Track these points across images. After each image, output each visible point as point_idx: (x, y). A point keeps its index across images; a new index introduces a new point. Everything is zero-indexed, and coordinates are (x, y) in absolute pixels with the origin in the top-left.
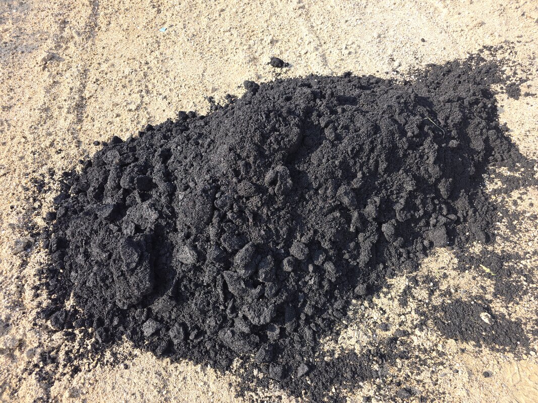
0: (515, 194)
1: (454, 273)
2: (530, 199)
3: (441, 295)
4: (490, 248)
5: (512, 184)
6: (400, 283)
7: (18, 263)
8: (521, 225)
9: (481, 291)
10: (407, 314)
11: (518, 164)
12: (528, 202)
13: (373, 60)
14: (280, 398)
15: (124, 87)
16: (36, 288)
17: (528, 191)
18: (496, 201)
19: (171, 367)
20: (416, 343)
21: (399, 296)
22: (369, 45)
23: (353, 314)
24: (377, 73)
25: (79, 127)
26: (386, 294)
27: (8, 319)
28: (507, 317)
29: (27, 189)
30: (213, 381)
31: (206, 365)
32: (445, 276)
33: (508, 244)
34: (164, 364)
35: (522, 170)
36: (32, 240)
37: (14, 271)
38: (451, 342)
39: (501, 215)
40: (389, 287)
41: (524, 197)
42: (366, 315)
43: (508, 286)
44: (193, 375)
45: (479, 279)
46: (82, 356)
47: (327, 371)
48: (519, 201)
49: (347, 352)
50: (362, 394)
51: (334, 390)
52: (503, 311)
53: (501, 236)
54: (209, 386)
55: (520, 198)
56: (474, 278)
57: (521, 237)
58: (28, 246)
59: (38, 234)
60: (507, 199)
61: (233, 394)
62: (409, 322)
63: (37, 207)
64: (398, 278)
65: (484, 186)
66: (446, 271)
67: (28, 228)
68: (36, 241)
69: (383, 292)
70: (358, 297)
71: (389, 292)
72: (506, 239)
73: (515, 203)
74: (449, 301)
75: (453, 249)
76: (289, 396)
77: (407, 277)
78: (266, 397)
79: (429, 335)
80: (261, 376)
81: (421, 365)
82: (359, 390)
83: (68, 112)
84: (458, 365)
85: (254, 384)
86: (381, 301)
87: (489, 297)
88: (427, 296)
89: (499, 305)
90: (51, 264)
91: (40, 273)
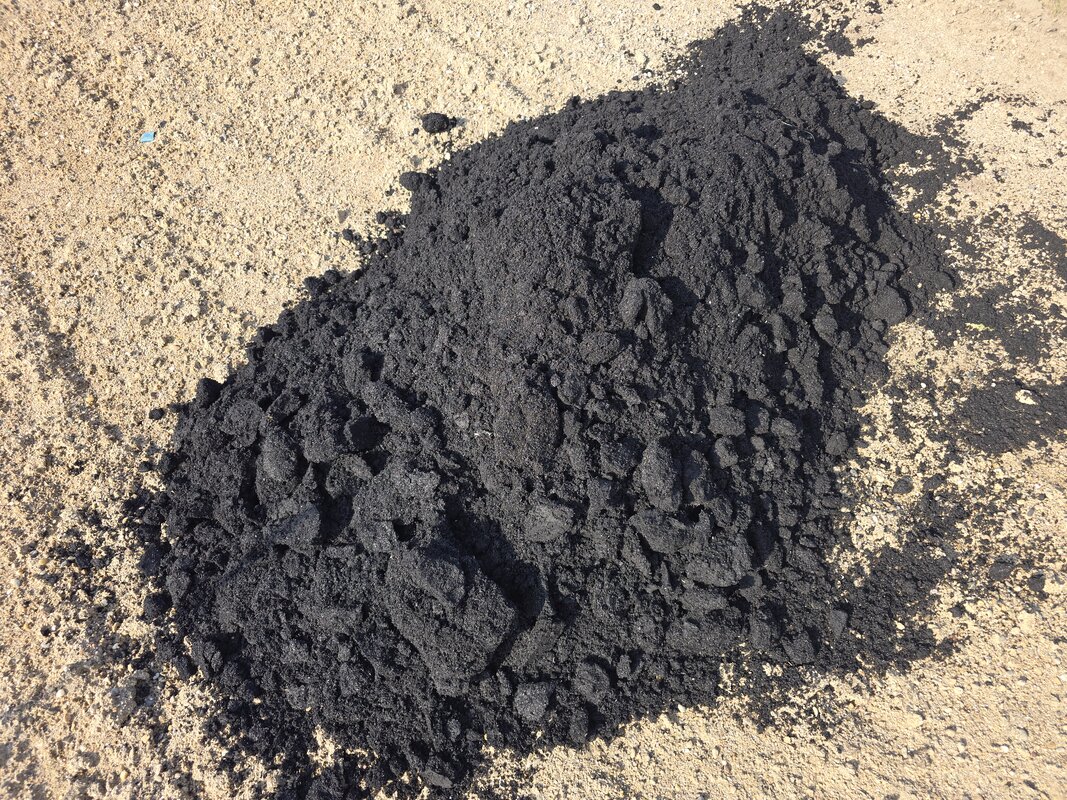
0: (943, 198)
1: (940, 354)
2: (966, 196)
3: (947, 396)
4: (962, 293)
5: (929, 185)
6: (879, 406)
7: (145, 739)
8: (978, 240)
9: (991, 362)
10: (921, 448)
11: (918, 152)
12: (966, 203)
13: (599, 65)
14: (829, 688)
15: (141, 278)
16: (227, 764)
17: (956, 186)
18: (924, 219)
19: (612, 752)
20: (962, 486)
21: (890, 427)
22: (576, 42)
23: (849, 489)
24: (620, 86)
25: (89, 399)
26: (872, 433)
28: (1049, 383)
30: (703, 729)
31: (674, 708)
32: (932, 364)
33: (979, 276)
34: (597, 753)
35: (929, 157)
36: (143, 675)
37: (145, 759)
38: (1007, 457)
39: (944, 237)
40: (869, 419)
41: (957, 196)
42: (866, 482)
43: (1021, 336)
44: (661, 740)
45: (977, 345)
47: (872, 602)
48: (953, 206)
49: (878, 555)
50: (945, 607)
51: (900, 626)
52: (1036, 375)
53: (962, 268)
54: (701, 742)
55: (953, 201)
56: (970, 347)
57: (989, 259)
58: (143, 692)
59: (148, 656)
60: (936, 211)
61: (752, 729)
62: (933, 460)
63: (104, 602)
64: (873, 400)
65: (893, 203)
66: (928, 357)
67: (116, 657)
68: (152, 674)
69: (866, 433)
70: (838, 460)
71: (875, 430)
72: (971, 270)
73: (951, 211)
74: (964, 399)
75: (916, 318)
76: (842, 678)
77: (884, 392)
78: (810, 700)
79: (974, 464)
80: (778, 671)
81: (992, 515)
82: (936, 603)
83: (44, 378)
84: (1037, 486)
85: (776, 691)
86: (871, 449)
87: (1007, 366)
88: (929, 407)
89: (1027, 370)
90: (226, 700)
91: (212, 729)
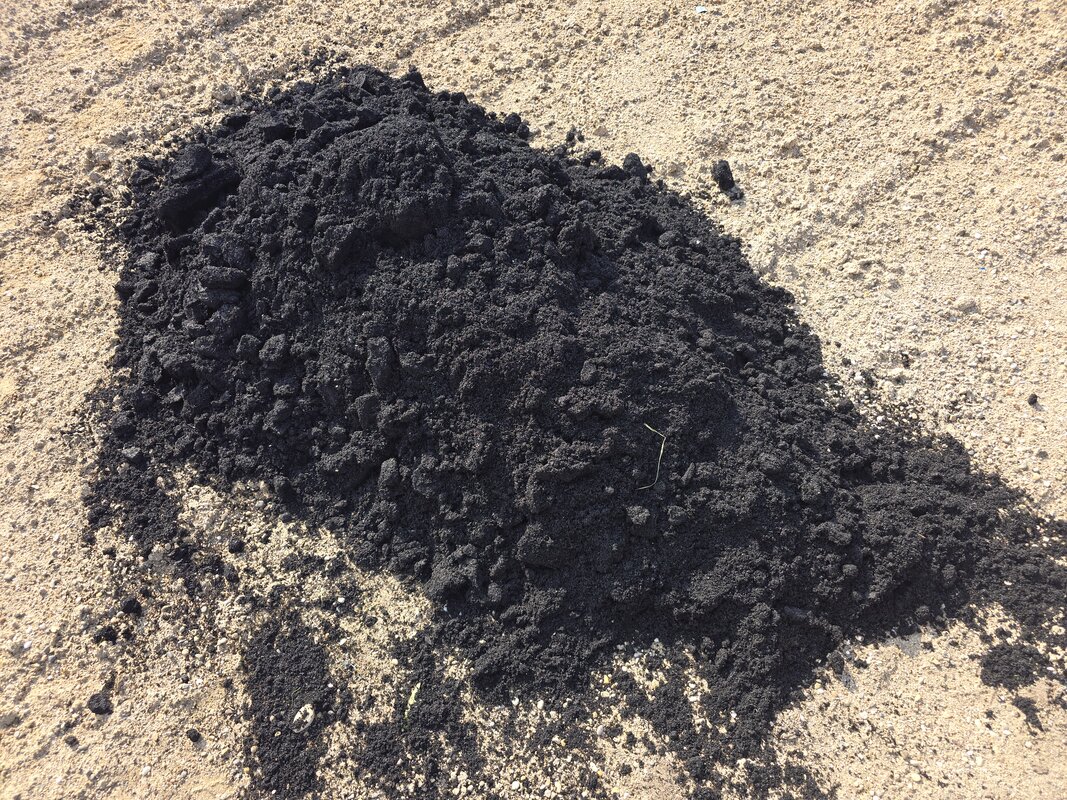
3: (326, 626)
6: (327, 547)
7: (203, 107)
9: (363, 699)
10: (272, 576)
11: (734, 715)
12: (630, 760)
18: (600, 687)
20: (222, 605)
21: (300, 553)
22: (915, 302)
23: (241, 491)
27: (131, 138)
28: (322, 760)
29: (306, 53)
30: (101, 361)
32: (371, 623)
33: (496, 734)
34: (112, 302)
36: (239, 100)
37: (193, 109)
38: (236, 659)
39: (565, 705)
40: (313, 533)
41: (641, 749)
42: (248, 513)
44: (105, 336)
45: (389, 688)
46: (107, 224)
49: (177, 503)
50: (118, 544)
52: (334, 750)
53: (513, 716)
54: (94, 359)
55: (632, 740)
56: (387, 679)
57: (526, 761)
58: (230, 102)
60: (615, 711)
63: (287, 76)
64: (334, 542)
65: (628, 655)
66: (380, 620)
69: (298, 525)
72: (510, 730)
73: (613, 731)
74: (316, 639)
75: (436, 622)
76: (98, 454)
77: (341, 553)
80: (114, 407)
81: (185, 621)
82: (123, 539)
84: (200, 681)
85: (103, 404)
86: (282, 531)
87: (355, 716)
88: (314, 598)
